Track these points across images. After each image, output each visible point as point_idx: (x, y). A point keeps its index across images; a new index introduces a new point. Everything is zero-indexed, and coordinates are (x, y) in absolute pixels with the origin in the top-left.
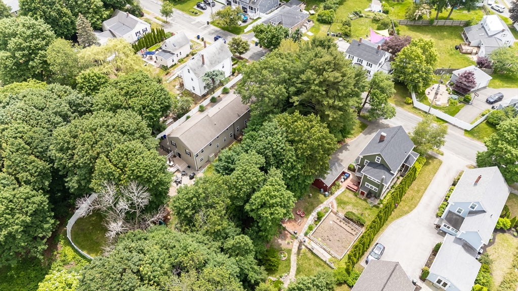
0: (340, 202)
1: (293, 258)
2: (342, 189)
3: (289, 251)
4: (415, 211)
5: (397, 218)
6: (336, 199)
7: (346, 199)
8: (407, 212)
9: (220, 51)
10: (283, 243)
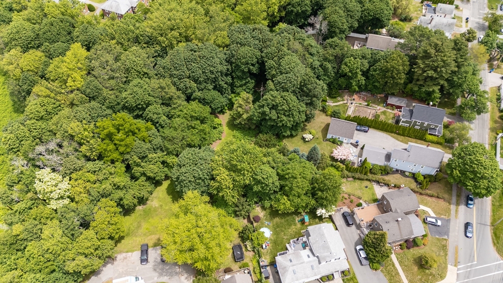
0: (384, 113)
1: (341, 103)
2: (393, 112)
3: (343, 100)
4: (402, 143)
5: (392, 136)
6: (385, 111)
7: (387, 114)
8: (398, 140)
9: (448, 25)
10: (346, 97)
